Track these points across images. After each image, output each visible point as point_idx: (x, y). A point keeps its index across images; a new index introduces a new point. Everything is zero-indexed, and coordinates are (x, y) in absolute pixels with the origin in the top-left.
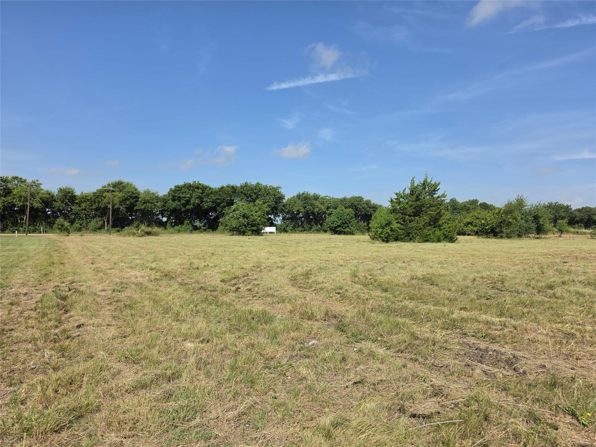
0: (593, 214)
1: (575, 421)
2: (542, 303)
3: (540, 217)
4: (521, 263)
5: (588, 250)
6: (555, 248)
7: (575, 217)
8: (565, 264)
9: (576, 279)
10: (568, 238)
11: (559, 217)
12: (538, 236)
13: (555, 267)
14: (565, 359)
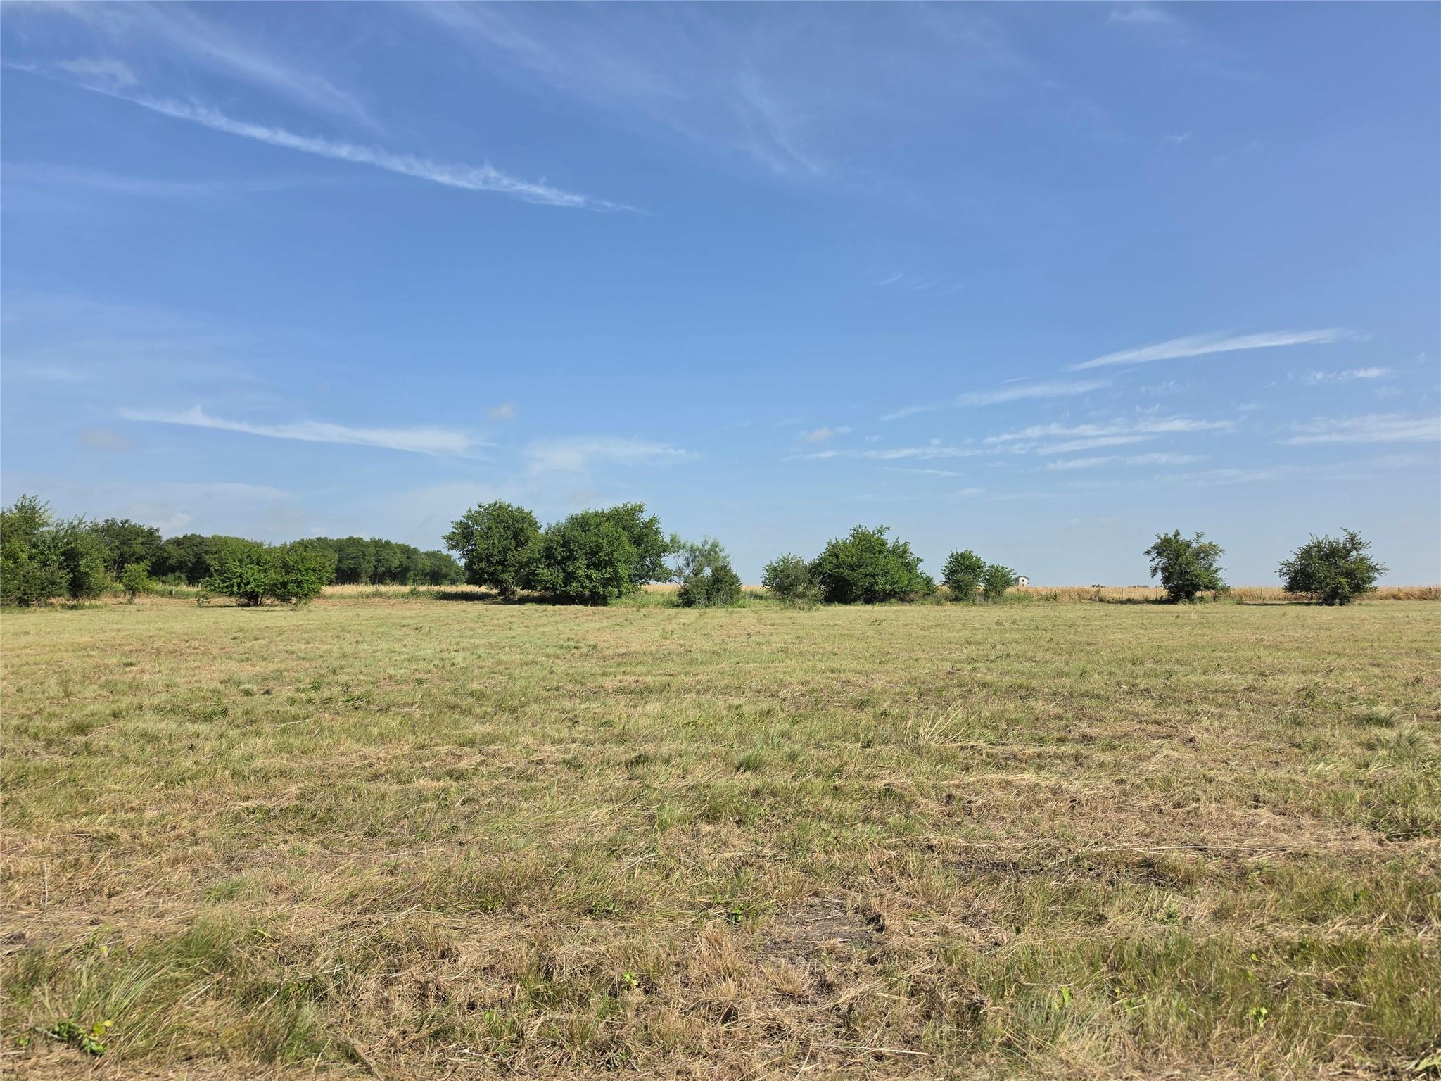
0: (207, 552)
1: (74, 1054)
2: (51, 772)
3: (82, 555)
4: (13, 673)
5: (186, 634)
6: (112, 630)
7: (167, 558)
8: (128, 669)
9: (147, 702)
10: (148, 606)
11: (132, 555)
12: (75, 602)
13: (103, 678)
14: (82, 903)
